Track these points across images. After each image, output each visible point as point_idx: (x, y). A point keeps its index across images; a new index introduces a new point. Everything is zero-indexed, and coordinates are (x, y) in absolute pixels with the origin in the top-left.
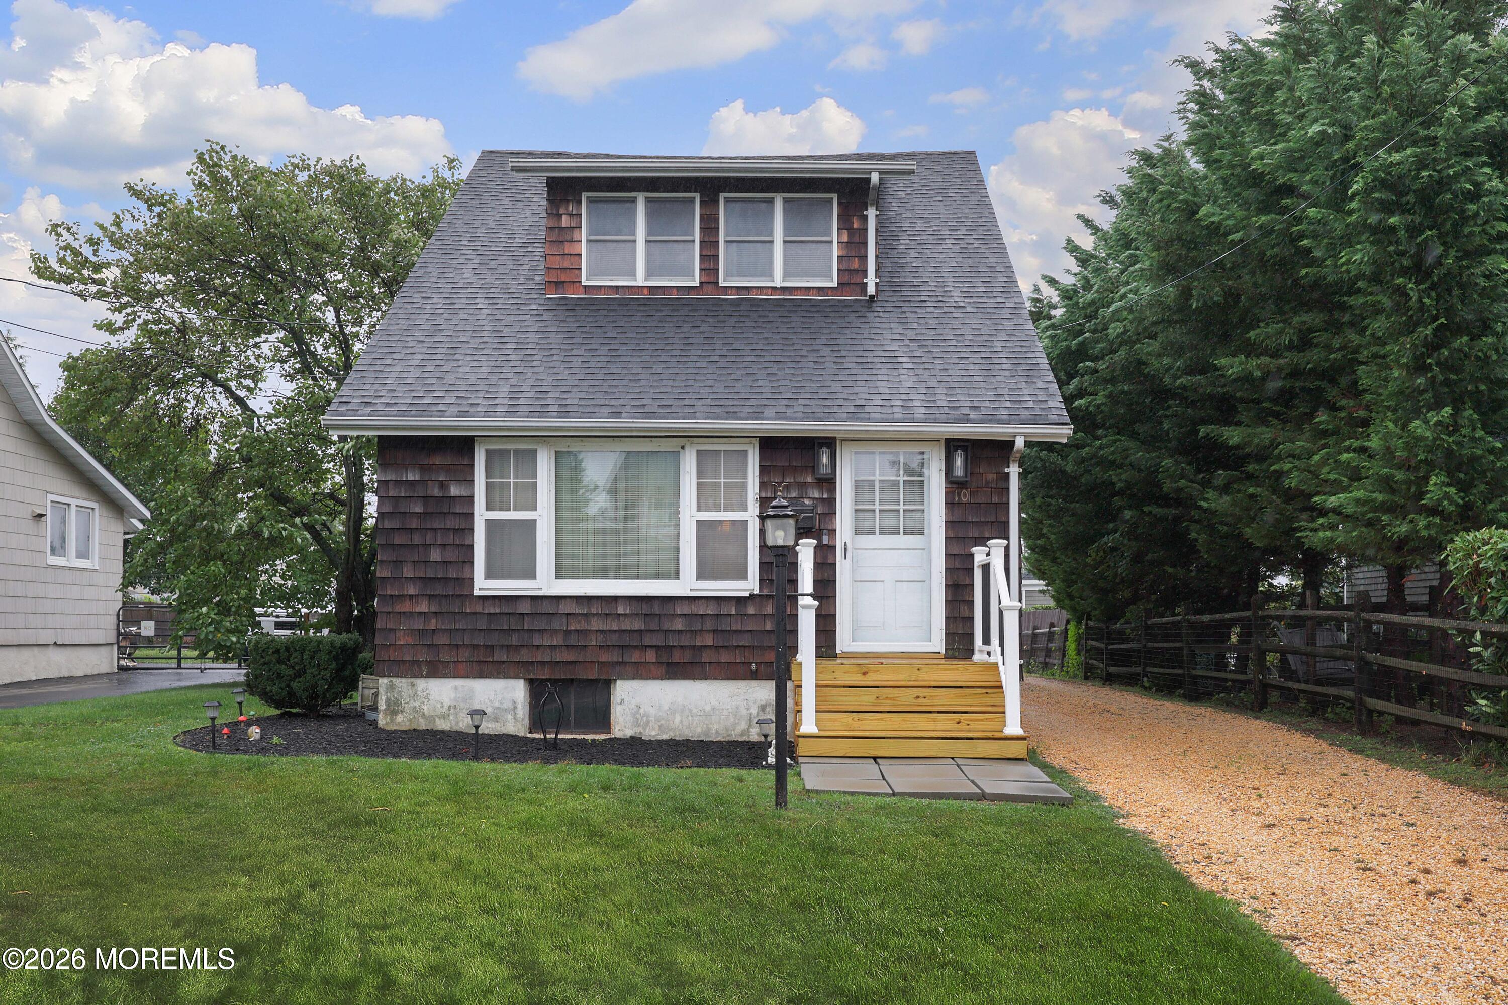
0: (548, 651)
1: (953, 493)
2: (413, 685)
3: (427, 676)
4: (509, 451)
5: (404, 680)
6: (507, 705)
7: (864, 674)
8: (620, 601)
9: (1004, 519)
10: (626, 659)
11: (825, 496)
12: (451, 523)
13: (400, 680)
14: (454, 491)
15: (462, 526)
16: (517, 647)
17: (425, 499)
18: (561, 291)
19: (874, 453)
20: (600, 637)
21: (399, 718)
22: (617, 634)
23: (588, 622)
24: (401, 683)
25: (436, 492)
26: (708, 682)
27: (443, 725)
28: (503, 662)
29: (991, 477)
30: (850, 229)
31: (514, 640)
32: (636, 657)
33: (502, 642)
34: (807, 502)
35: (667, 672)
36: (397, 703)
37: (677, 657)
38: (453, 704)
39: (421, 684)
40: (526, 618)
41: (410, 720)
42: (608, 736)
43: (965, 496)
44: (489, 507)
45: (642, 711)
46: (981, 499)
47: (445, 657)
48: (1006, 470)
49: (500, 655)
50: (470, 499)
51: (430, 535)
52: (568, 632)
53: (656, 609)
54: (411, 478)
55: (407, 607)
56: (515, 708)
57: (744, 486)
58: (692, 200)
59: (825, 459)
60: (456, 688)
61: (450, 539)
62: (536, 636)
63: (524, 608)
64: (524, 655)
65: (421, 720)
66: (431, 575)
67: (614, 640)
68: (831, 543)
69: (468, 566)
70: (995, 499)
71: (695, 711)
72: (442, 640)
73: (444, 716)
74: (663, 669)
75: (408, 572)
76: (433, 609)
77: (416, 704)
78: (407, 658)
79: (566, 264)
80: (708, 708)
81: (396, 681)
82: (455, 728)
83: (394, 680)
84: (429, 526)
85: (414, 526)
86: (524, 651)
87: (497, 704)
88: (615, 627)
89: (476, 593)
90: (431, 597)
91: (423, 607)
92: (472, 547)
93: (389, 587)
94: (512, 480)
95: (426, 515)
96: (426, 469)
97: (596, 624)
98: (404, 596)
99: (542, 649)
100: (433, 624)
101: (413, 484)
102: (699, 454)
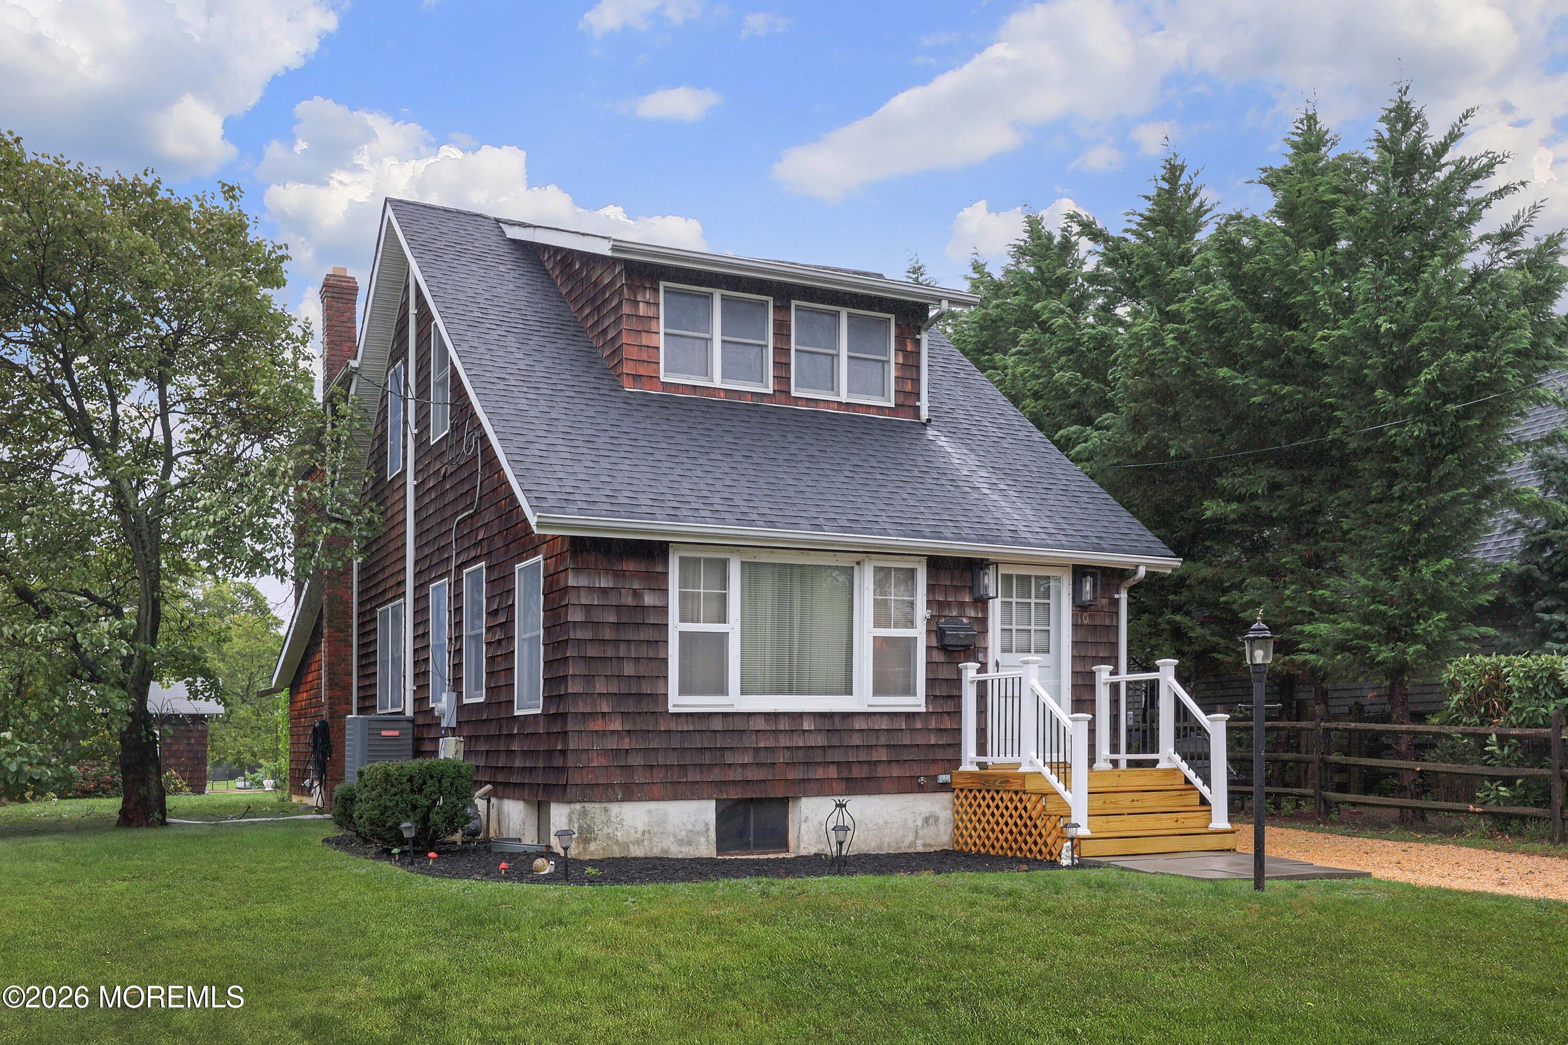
0: (739, 770)
1: (1077, 616)
2: (606, 810)
3: (622, 800)
4: (699, 559)
5: (597, 805)
6: (700, 827)
8: (804, 718)
9: (1114, 640)
10: (811, 776)
11: (980, 616)
12: (644, 635)
13: (593, 805)
14: (648, 600)
15: (657, 638)
16: (710, 766)
17: (619, 608)
18: (639, 385)
20: (787, 754)
21: (592, 847)
22: (803, 751)
23: (777, 740)
25: (629, 600)
26: (881, 796)
27: (637, 852)
28: (697, 782)
29: (1105, 601)
30: (904, 351)
31: (707, 759)
32: (819, 773)
33: (696, 761)
34: (965, 620)
35: (847, 788)
36: (590, 830)
37: (856, 772)
38: (647, 828)
39: (615, 809)
40: (718, 735)
41: (604, 848)
43: (1086, 619)
44: (683, 619)
45: (824, 828)
46: (1098, 621)
47: (639, 778)
48: (1116, 596)
49: (693, 776)
50: (665, 610)
51: (623, 647)
52: (757, 750)
53: (838, 724)
54: (603, 585)
55: (598, 725)
56: (708, 830)
57: (914, 605)
58: (764, 304)
59: (987, 580)
60: (650, 812)
61: (644, 652)
62: (728, 754)
63: (717, 725)
64: (716, 775)
65: (615, 848)
66: (624, 690)
67: (800, 756)
68: (984, 661)
69: (661, 681)
70: (1107, 622)
71: (870, 825)
72: (636, 760)
73: (638, 842)
74: (843, 784)
75: (600, 687)
76: (627, 727)
77: (610, 831)
78: (601, 781)
79: (644, 356)
80: (881, 822)
81: (589, 806)
82: (650, 855)
83: (587, 805)
84: (622, 638)
85: (607, 637)
86: (716, 771)
87: (690, 827)
88: (801, 744)
89: (671, 710)
90: (625, 715)
91: (617, 725)
92: (665, 661)
93: (581, 704)
94: (702, 591)
95: (617, 625)
96: (619, 575)
97: (784, 741)
98: (597, 713)
99: (733, 768)
100: (626, 744)
101: (604, 591)
102: (875, 570)
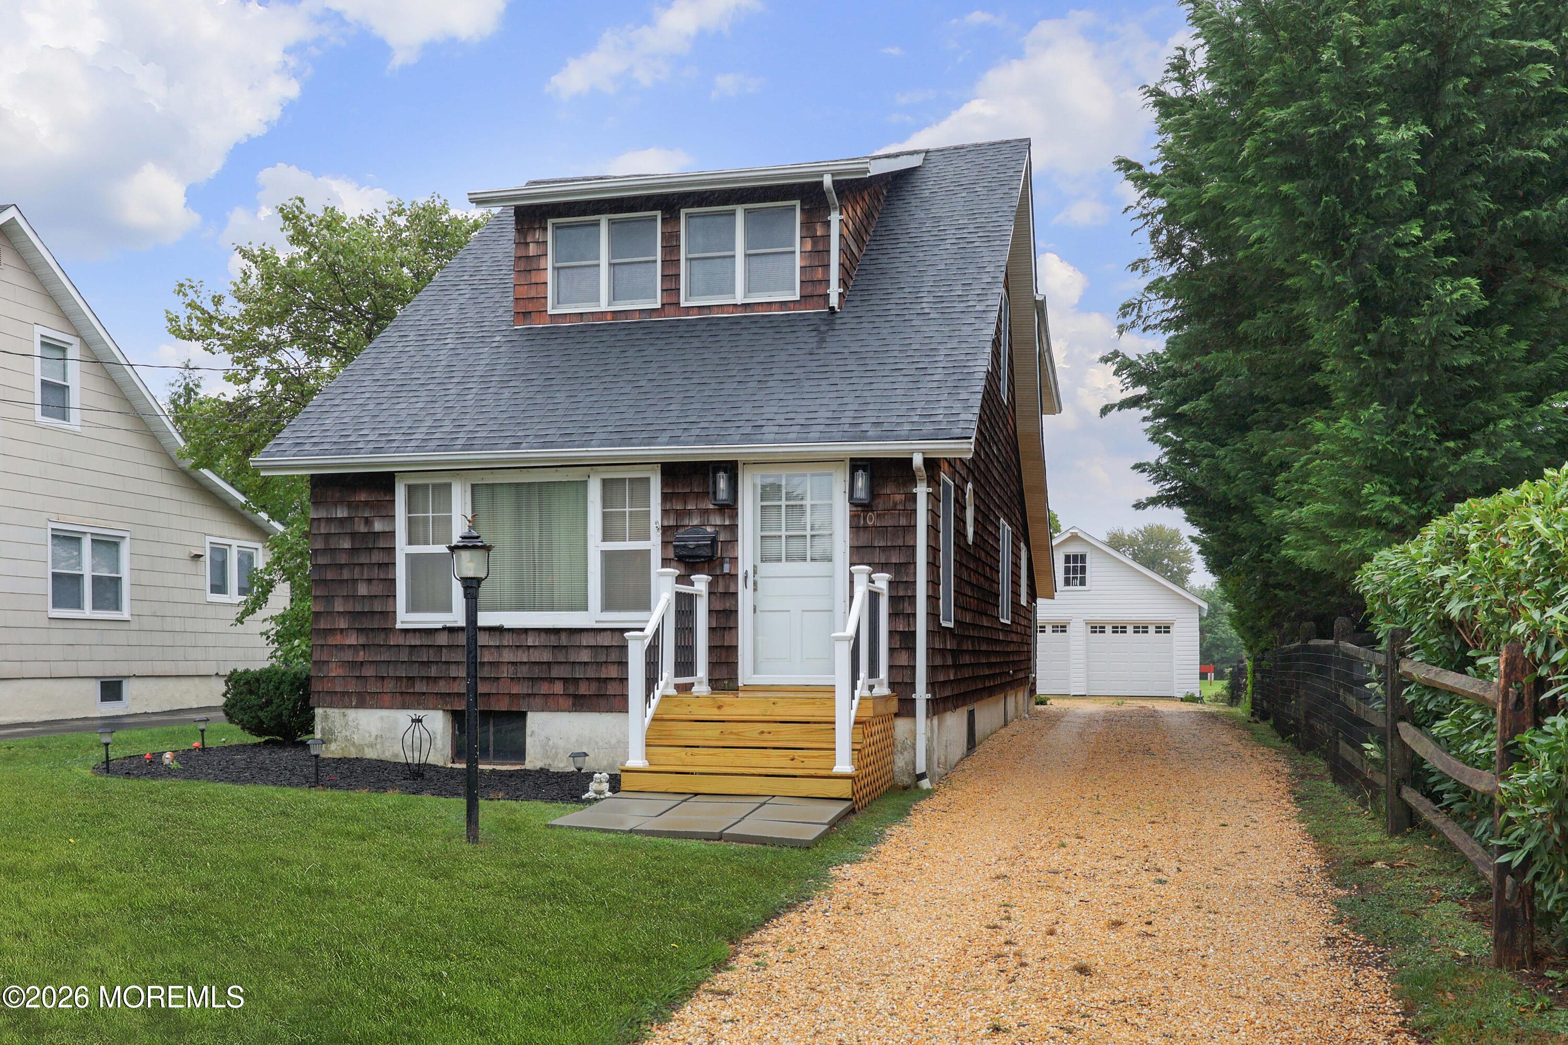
1: (859, 516)
2: (344, 715)
3: (356, 707)
4: (427, 486)
5: (336, 710)
6: (427, 735)
7: (720, 707)
8: (530, 633)
9: (911, 543)
10: (535, 691)
11: (727, 523)
12: (376, 558)
13: (333, 710)
14: (378, 526)
15: (386, 561)
16: (436, 679)
17: (354, 535)
18: (528, 321)
19: (779, 476)
20: (511, 669)
21: (332, 747)
22: (527, 666)
23: (500, 655)
24: (334, 713)
25: (363, 529)
26: (614, 714)
27: (371, 754)
28: (424, 694)
29: (898, 498)
30: (814, 238)
31: (433, 671)
32: (544, 688)
33: (423, 674)
34: (709, 529)
35: (574, 704)
36: (331, 732)
37: (583, 689)
38: (380, 733)
39: (352, 714)
40: (444, 650)
41: (342, 749)
42: (519, 768)
43: (871, 519)
44: (410, 542)
45: (551, 743)
46: (889, 522)
47: (372, 688)
48: (914, 491)
49: (420, 687)
50: (392, 534)
51: (357, 571)
53: (564, 641)
54: (340, 515)
55: (337, 640)
57: (647, 514)
58: (654, 219)
59: (722, 484)
60: (382, 718)
61: (375, 573)
62: (453, 667)
63: (442, 640)
64: (442, 687)
65: (353, 749)
66: (358, 608)
67: (523, 671)
68: (733, 572)
69: (391, 599)
70: (903, 522)
71: (601, 744)
72: (369, 671)
73: (372, 746)
74: (570, 701)
75: (339, 606)
76: (361, 642)
77: (348, 734)
78: (338, 689)
79: (533, 294)
80: (613, 741)
81: (330, 711)
82: (382, 757)
83: (328, 710)
84: (356, 562)
85: (343, 562)
86: (442, 683)
87: (418, 734)
88: (525, 660)
89: (399, 626)
90: (360, 630)
91: (352, 640)
92: (394, 581)
93: (322, 621)
94: (431, 514)
95: (353, 551)
96: (353, 505)
97: (507, 656)
98: (336, 629)
99: (458, 681)
100: (361, 656)
101: (342, 521)
102: (605, 482)
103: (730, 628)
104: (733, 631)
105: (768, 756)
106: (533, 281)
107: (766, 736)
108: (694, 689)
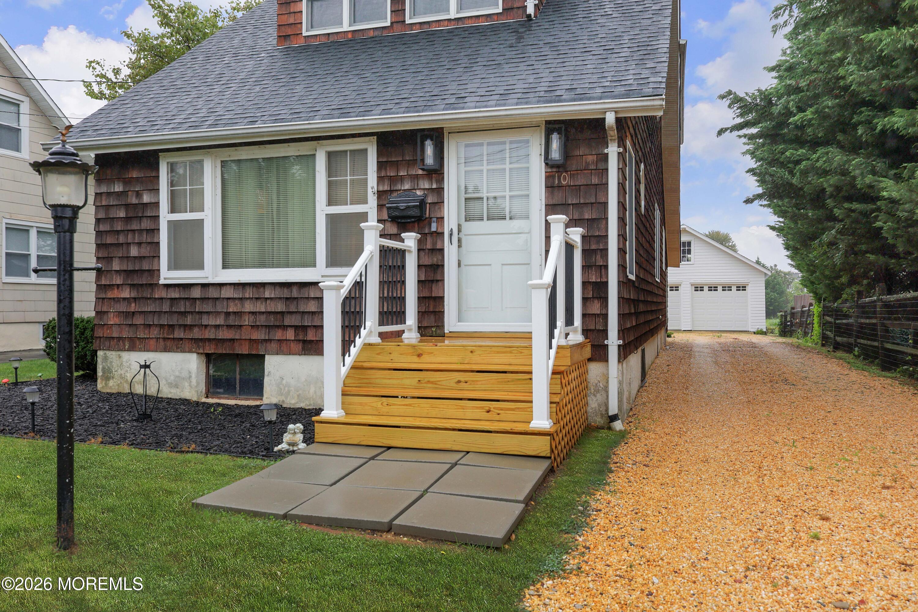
0: (213, 330)
1: (553, 177)
2: (120, 357)
3: (128, 350)
4: (184, 162)
5: (114, 353)
6: (185, 374)
7: (419, 355)
8: (267, 287)
9: (603, 200)
10: (271, 337)
11: (434, 186)
12: (146, 224)
13: (111, 352)
14: (146, 198)
15: (152, 227)
16: (191, 327)
17: (127, 206)
18: (288, 43)
19: (482, 145)
20: (252, 318)
21: (111, 383)
22: (265, 316)
23: (243, 305)
24: (112, 355)
25: (134, 201)
27: (140, 390)
28: (182, 339)
29: (590, 158)
31: (189, 320)
32: (278, 335)
33: (181, 322)
34: (419, 193)
35: (303, 349)
36: (110, 371)
37: (311, 336)
39: (125, 355)
40: (198, 302)
41: (118, 385)
42: (258, 403)
43: (565, 179)
44: (173, 210)
45: (284, 382)
46: (581, 181)
47: (141, 334)
48: (606, 151)
49: (179, 334)
50: (157, 205)
51: (130, 236)
52: (228, 314)
53: (295, 293)
54: (117, 190)
55: (115, 294)
56: (190, 377)
57: (365, 182)
59: (429, 150)
61: (145, 238)
62: (205, 317)
63: (196, 293)
64: (196, 333)
65: (126, 386)
66: (131, 268)
67: (262, 320)
68: (440, 230)
69: (156, 260)
70: (595, 180)
72: (139, 320)
74: (300, 345)
75: (116, 266)
76: (133, 295)
77: (122, 372)
78: (115, 335)
79: (292, 21)
81: (109, 353)
83: (107, 352)
84: (129, 228)
85: (119, 229)
86: (196, 330)
87: (177, 373)
88: (263, 310)
89: (162, 281)
90: (132, 286)
91: (126, 293)
92: (158, 243)
93: (103, 278)
94: (188, 187)
95: (127, 219)
96: (127, 182)
97: (249, 307)
98: (113, 285)
99: (209, 328)
100: (133, 307)
101: (119, 194)
102: (330, 155)
103: (437, 281)
104: (440, 283)
105: (463, 408)
106: (292, 11)
107: (462, 385)
108: (404, 336)
